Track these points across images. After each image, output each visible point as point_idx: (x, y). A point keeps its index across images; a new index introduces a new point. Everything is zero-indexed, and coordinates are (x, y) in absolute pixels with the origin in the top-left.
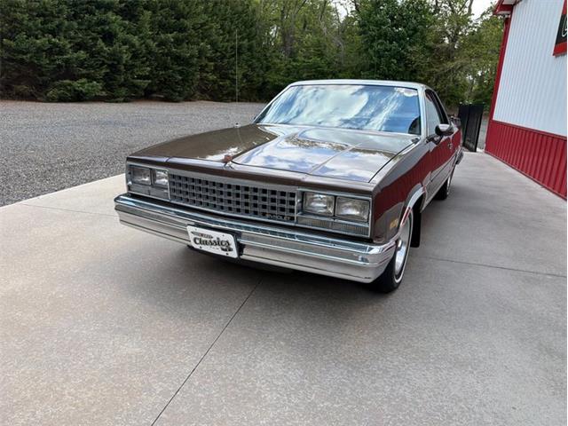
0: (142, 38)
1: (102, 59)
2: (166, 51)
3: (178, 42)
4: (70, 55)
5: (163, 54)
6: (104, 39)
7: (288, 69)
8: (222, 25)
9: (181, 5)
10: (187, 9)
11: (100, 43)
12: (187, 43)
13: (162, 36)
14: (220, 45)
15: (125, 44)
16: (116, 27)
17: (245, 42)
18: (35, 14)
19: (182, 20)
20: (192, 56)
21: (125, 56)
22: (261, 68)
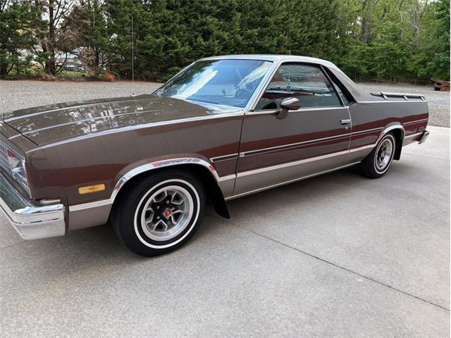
0: (232, 34)
1: (201, 51)
2: (251, 42)
3: (261, 35)
4: (180, 49)
5: (248, 45)
6: (204, 36)
7: (363, 53)
8: (302, 20)
9: (267, 6)
10: (272, 9)
11: (200, 39)
12: (269, 36)
13: (249, 31)
14: (298, 35)
15: (217, 39)
16: (212, 27)
17: (323, 33)
18: (158, 21)
19: (266, 17)
20: (272, 46)
21: (216, 48)
22: (338, 53)
